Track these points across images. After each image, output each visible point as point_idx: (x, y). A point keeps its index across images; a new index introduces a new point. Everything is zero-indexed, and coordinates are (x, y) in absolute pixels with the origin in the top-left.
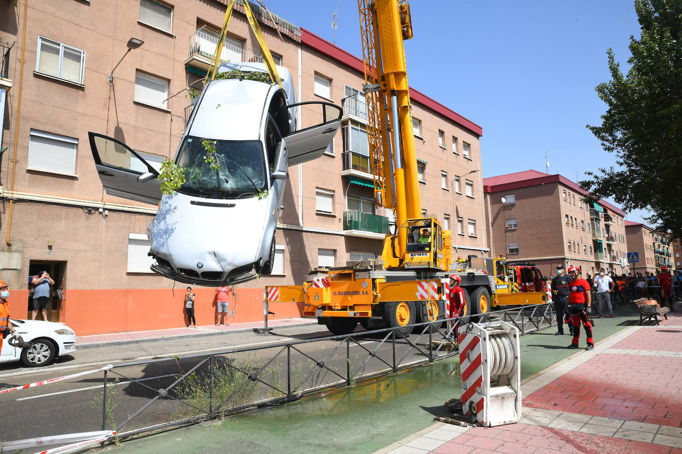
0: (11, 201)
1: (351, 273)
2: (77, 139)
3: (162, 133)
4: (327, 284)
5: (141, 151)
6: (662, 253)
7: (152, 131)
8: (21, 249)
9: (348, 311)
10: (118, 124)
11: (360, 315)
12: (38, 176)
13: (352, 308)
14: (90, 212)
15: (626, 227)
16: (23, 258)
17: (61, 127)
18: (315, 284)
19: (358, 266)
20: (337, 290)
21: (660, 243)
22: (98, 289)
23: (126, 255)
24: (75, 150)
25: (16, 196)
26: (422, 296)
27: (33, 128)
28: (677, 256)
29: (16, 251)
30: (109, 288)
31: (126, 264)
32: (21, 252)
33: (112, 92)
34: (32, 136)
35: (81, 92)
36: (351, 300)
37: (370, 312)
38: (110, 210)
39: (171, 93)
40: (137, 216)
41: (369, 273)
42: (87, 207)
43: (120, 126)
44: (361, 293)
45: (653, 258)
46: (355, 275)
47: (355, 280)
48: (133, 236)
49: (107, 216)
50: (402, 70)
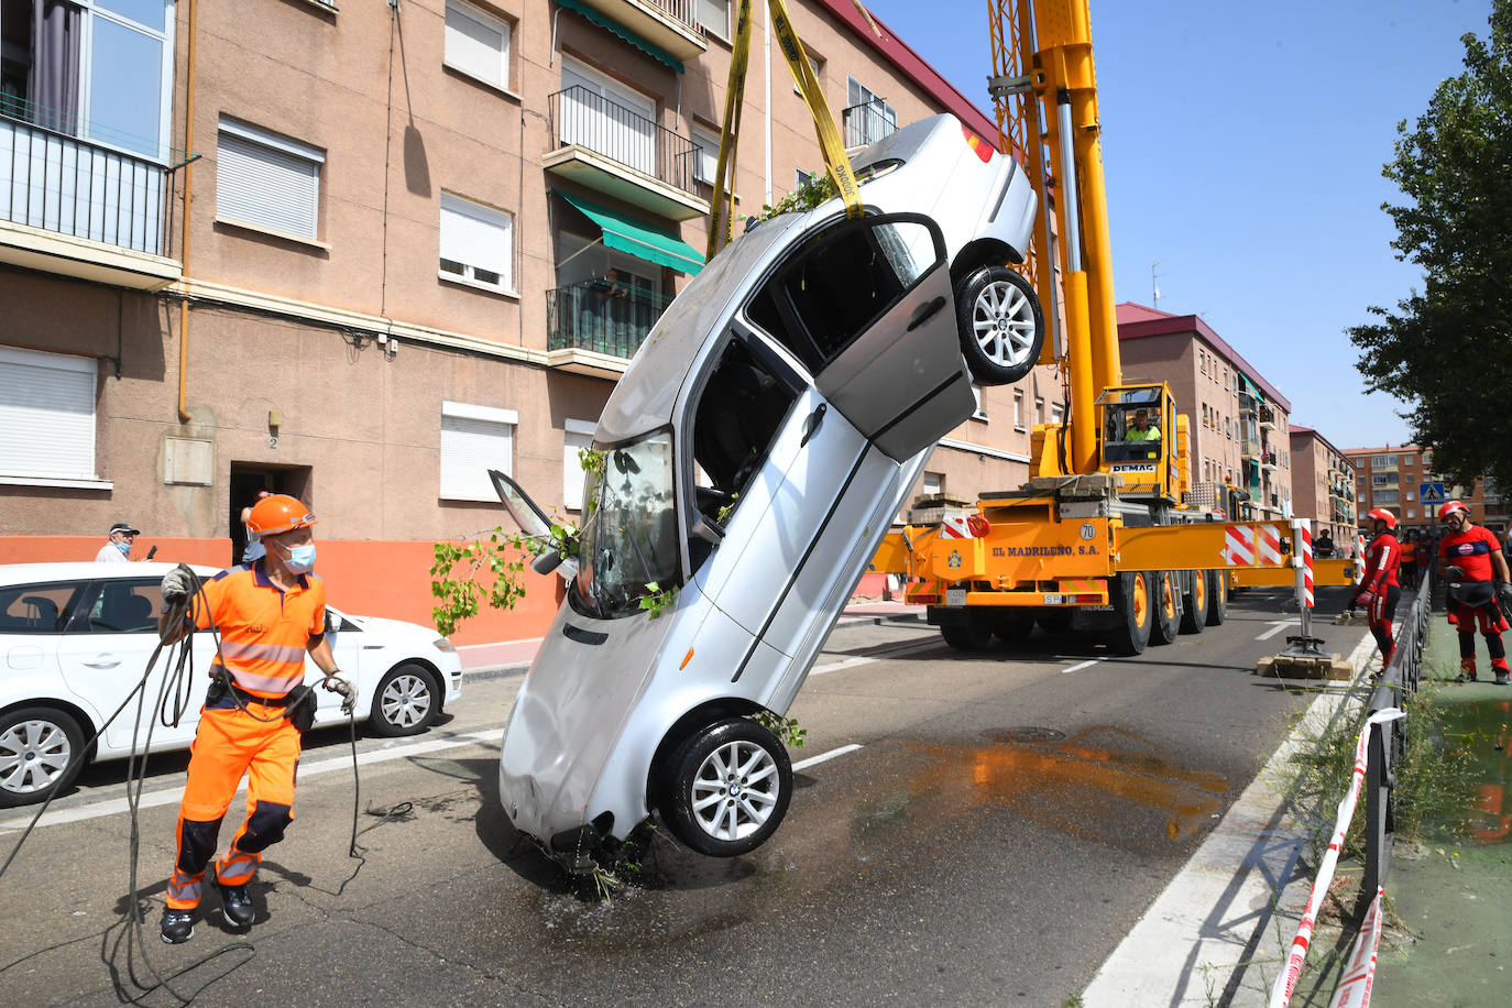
0: (185, 303)
1: (1046, 507)
2: (323, 151)
3: (503, 152)
4: (980, 530)
5: (459, 195)
6: (1340, 494)
7: (483, 145)
8: (210, 431)
9: (1037, 591)
10: (411, 121)
11: (1077, 601)
12: (239, 241)
13: (1052, 586)
14: (357, 343)
15: (1293, 435)
16: (217, 457)
17: (286, 114)
18: (950, 530)
19: (1074, 490)
20: (1005, 544)
21: (1339, 473)
22: (380, 539)
23: (435, 454)
24: (316, 179)
25: (196, 291)
26: (1237, 558)
27: (224, 111)
28: (1361, 500)
29: (200, 438)
30: (402, 539)
31: (437, 478)
32: (209, 439)
33: (397, 36)
34: (222, 133)
35: (328, 27)
36: (1047, 569)
37: (1106, 594)
38: (402, 340)
39: (521, 53)
40: (459, 359)
41: (1101, 506)
42: (352, 330)
43: (415, 124)
44: (1075, 549)
45: (1328, 502)
46: (1057, 510)
47: (1058, 520)
48: (451, 409)
49: (393, 354)
50: (1083, 39)
